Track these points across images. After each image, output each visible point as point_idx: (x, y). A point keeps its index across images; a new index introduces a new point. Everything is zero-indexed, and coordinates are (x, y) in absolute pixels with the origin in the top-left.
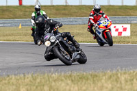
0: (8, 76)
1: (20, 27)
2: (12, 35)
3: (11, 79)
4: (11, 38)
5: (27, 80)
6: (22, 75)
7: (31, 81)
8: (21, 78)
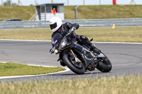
0: (100, 78)
1: (114, 27)
2: (105, 35)
3: (103, 81)
4: (104, 38)
5: (119, 83)
6: (114, 77)
7: (123, 83)
8: (112, 80)
